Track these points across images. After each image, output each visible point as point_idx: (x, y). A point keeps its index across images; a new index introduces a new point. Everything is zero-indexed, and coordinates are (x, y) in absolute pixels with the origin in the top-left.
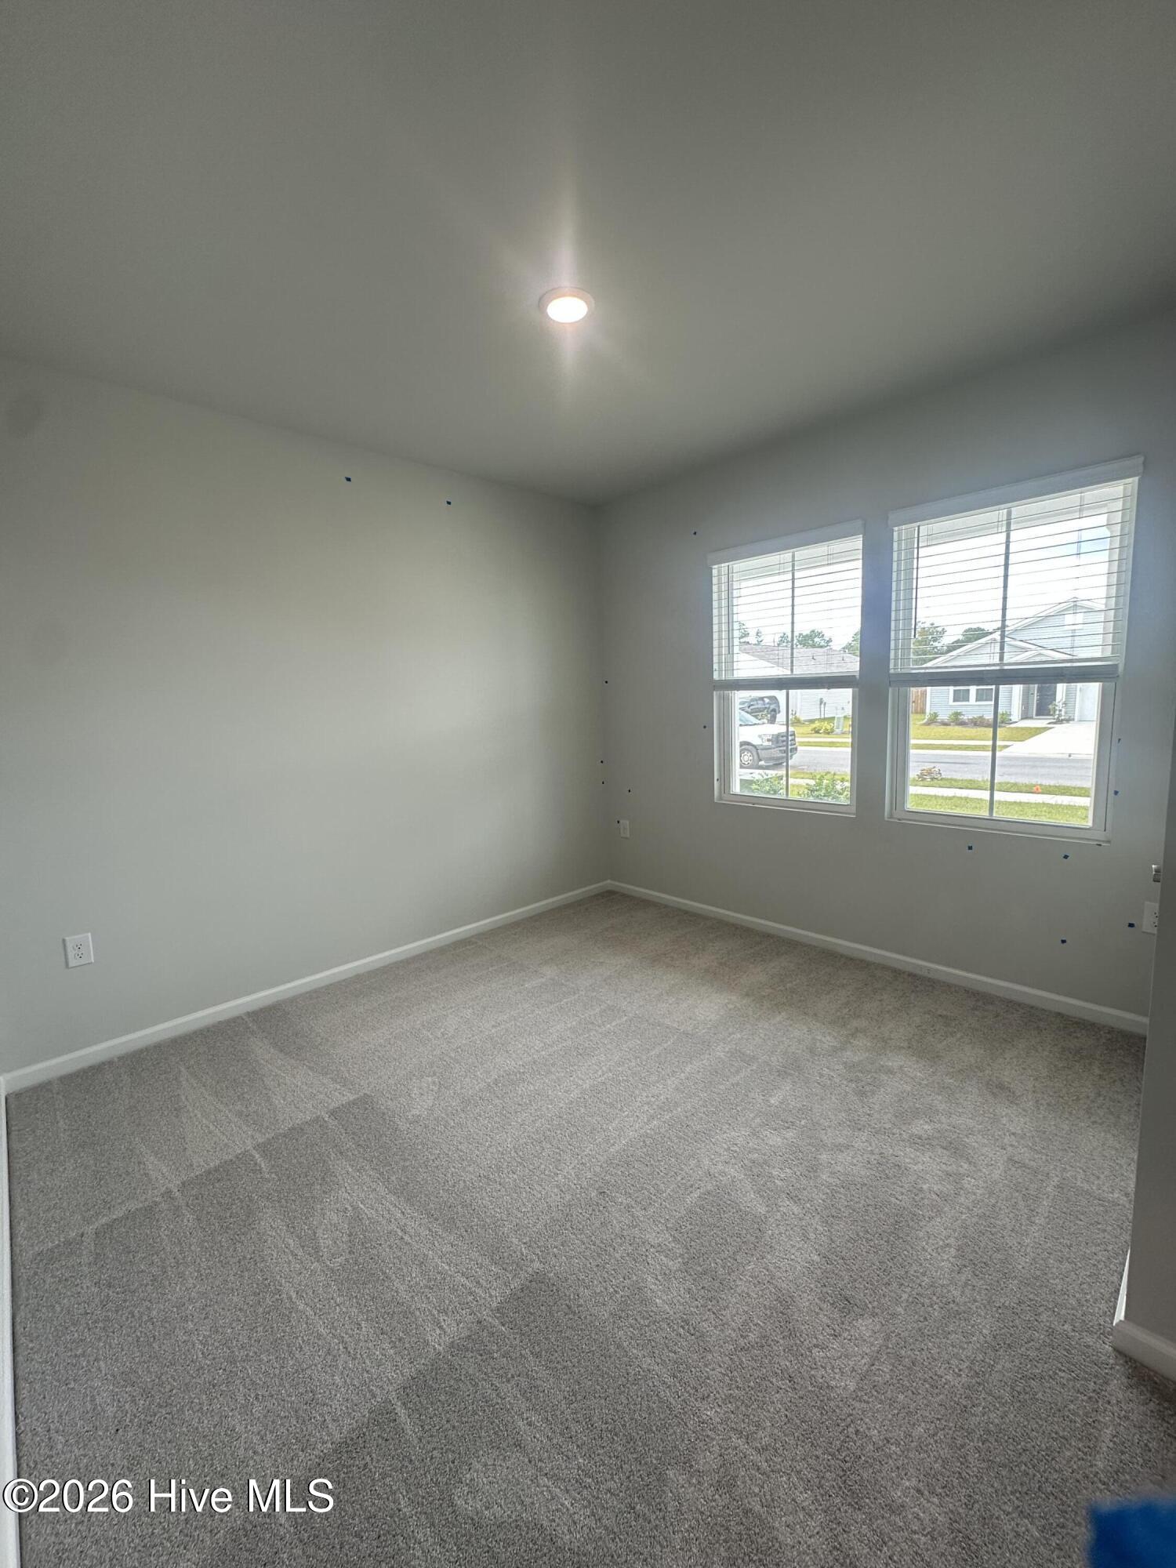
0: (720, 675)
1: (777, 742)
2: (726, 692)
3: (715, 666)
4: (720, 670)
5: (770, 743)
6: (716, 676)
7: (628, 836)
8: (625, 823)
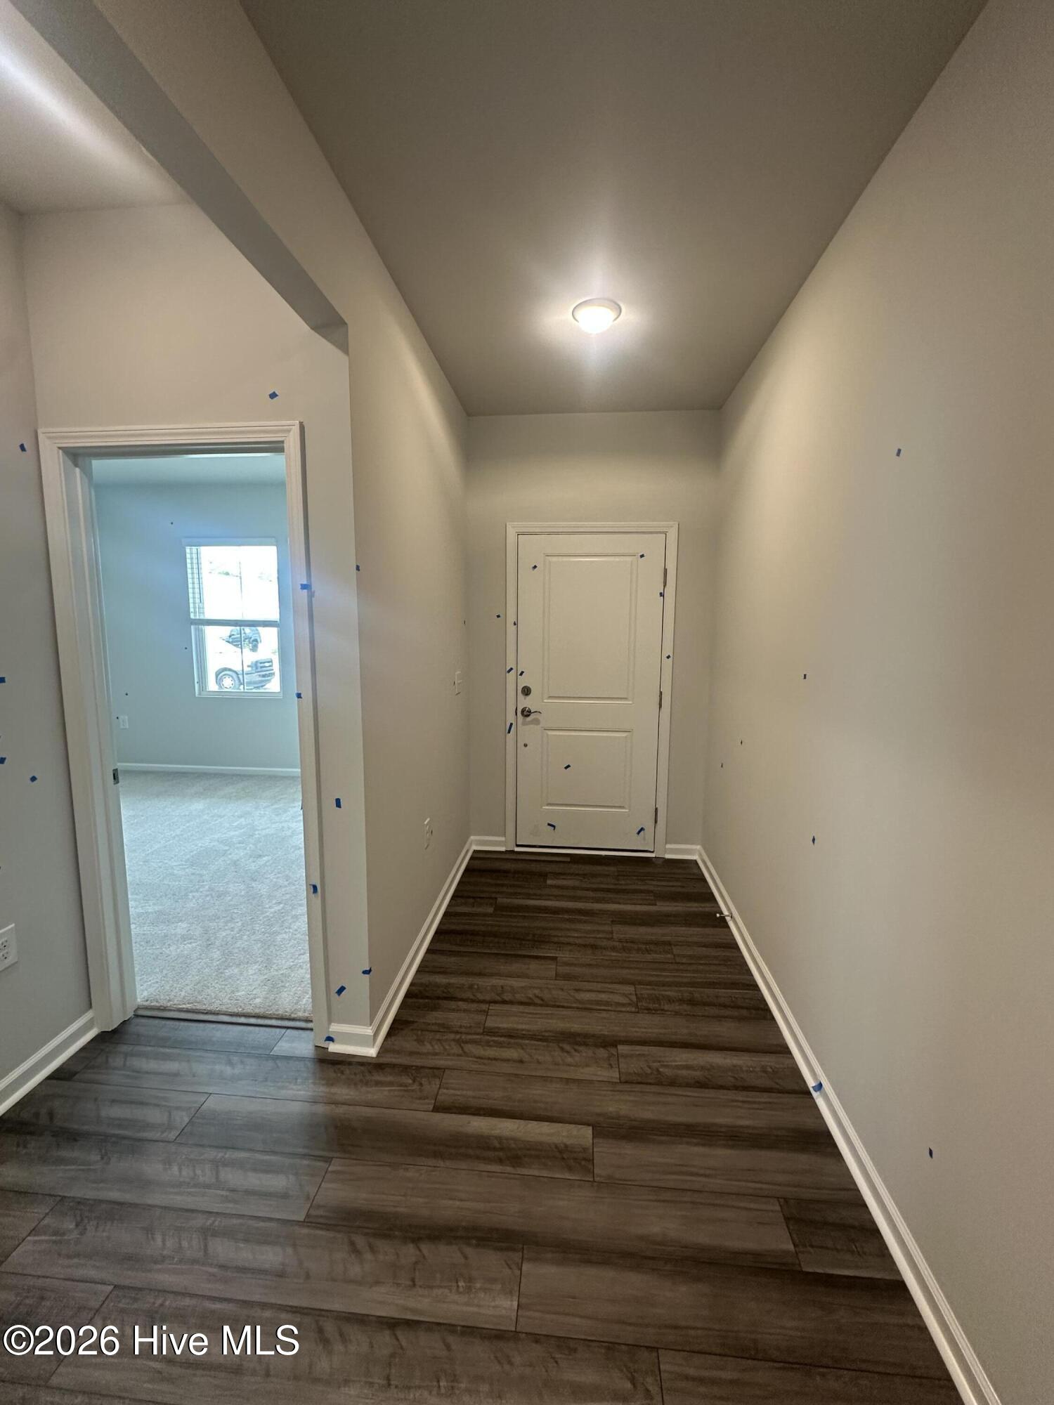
0: (195, 616)
1: (257, 668)
2: (200, 627)
3: (192, 610)
4: (195, 613)
5: (250, 669)
6: (192, 616)
7: (128, 727)
8: (123, 717)
